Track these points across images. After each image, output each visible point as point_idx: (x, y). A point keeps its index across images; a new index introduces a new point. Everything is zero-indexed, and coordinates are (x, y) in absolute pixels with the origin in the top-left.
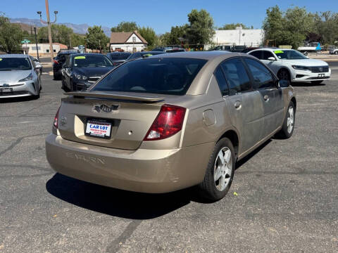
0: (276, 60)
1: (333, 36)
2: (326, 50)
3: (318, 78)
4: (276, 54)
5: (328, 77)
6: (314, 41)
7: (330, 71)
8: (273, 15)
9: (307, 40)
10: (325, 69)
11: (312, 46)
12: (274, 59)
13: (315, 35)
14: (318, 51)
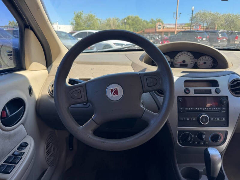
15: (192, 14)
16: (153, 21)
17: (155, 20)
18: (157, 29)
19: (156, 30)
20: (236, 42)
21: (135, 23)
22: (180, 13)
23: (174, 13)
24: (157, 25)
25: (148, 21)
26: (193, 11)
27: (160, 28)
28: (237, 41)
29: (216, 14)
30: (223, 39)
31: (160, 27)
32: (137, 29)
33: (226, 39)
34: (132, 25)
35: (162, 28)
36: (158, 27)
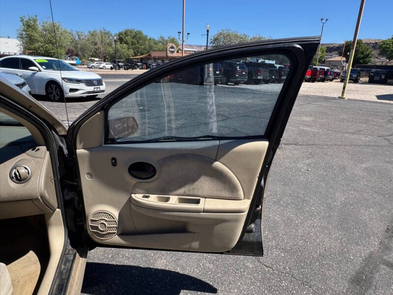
0: (40, 70)
1: (87, 53)
2: (83, 65)
3: (93, 92)
4: (39, 63)
5: (103, 91)
6: (73, 56)
7: (104, 84)
8: (29, 26)
9: (67, 54)
10: (99, 82)
11: (73, 60)
12: (37, 69)
13: (73, 51)
14: (78, 65)
15: (208, 35)
16: (163, 40)
17: (166, 38)
18: (168, 52)
19: (167, 54)
20: (259, 78)
21: (136, 41)
22: (188, 34)
23: (179, 33)
24: (169, 47)
25: (157, 39)
26: (208, 31)
27: (172, 52)
28: (260, 76)
29: (244, 37)
30: (242, 72)
31: (173, 50)
32: (140, 50)
33: (246, 73)
34: (132, 45)
35: (176, 52)
36: (171, 49)
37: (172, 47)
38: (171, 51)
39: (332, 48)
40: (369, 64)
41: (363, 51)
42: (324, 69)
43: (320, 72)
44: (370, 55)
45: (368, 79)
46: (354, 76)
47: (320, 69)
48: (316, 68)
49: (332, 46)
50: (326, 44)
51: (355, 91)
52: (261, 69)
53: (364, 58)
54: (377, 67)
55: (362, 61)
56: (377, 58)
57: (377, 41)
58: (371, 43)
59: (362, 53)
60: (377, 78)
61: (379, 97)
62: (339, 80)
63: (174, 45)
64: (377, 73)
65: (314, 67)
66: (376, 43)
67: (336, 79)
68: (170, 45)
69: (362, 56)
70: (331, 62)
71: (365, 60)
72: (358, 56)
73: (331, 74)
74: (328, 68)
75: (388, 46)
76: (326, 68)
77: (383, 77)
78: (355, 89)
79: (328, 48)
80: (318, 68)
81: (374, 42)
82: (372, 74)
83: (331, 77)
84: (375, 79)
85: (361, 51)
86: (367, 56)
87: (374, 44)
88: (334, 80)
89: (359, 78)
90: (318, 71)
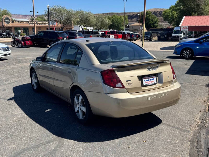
10: (8, 49)
18: (4, 23)
19: (3, 24)
24: (4, 19)
27: (8, 22)
31: (8, 21)
35: (11, 22)
36: (6, 20)
37: (7, 19)
38: (6, 22)
39: (132, 16)
40: (157, 28)
41: (152, 19)
42: (130, 33)
43: (128, 35)
44: (157, 22)
45: (157, 38)
46: (148, 37)
47: (127, 33)
48: (125, 33)
49: (132, 14)
50: (128, 13)
51: (150, 46)
52: (91, 35)
53: (154, 24)
54: (162, 30)
55: (153, 26)
56: (163, 22)
57: (161, 10)
58: (158, 12)
59: (152, 20)
60: (162, 37)
61: (161, 49)
62: (140, 40)
63: (9, 17)
64: (162, 34)
65: (123, 32)
66: (161, 11)
67: (138, 39)
68: (5, 16)
69: (152, 23)
70: (133, 27)
71: (154, 25)
72: (150, 22)
73: (134, 37)
74: (132, 32)
75: (168, 14)
76: (131, 32)
77: (166, 36)
78: (150, 45)
79: (129, 16)
80: (126, 32)
81: (160, 11)
82: (159, 35)
83: (135, 38)
84: (161, 38)
85: (151, 19)
86: (156, 22)
87: (160, 12)
88: (137, 40)
89: (151, 38)
90: (126, 34)
